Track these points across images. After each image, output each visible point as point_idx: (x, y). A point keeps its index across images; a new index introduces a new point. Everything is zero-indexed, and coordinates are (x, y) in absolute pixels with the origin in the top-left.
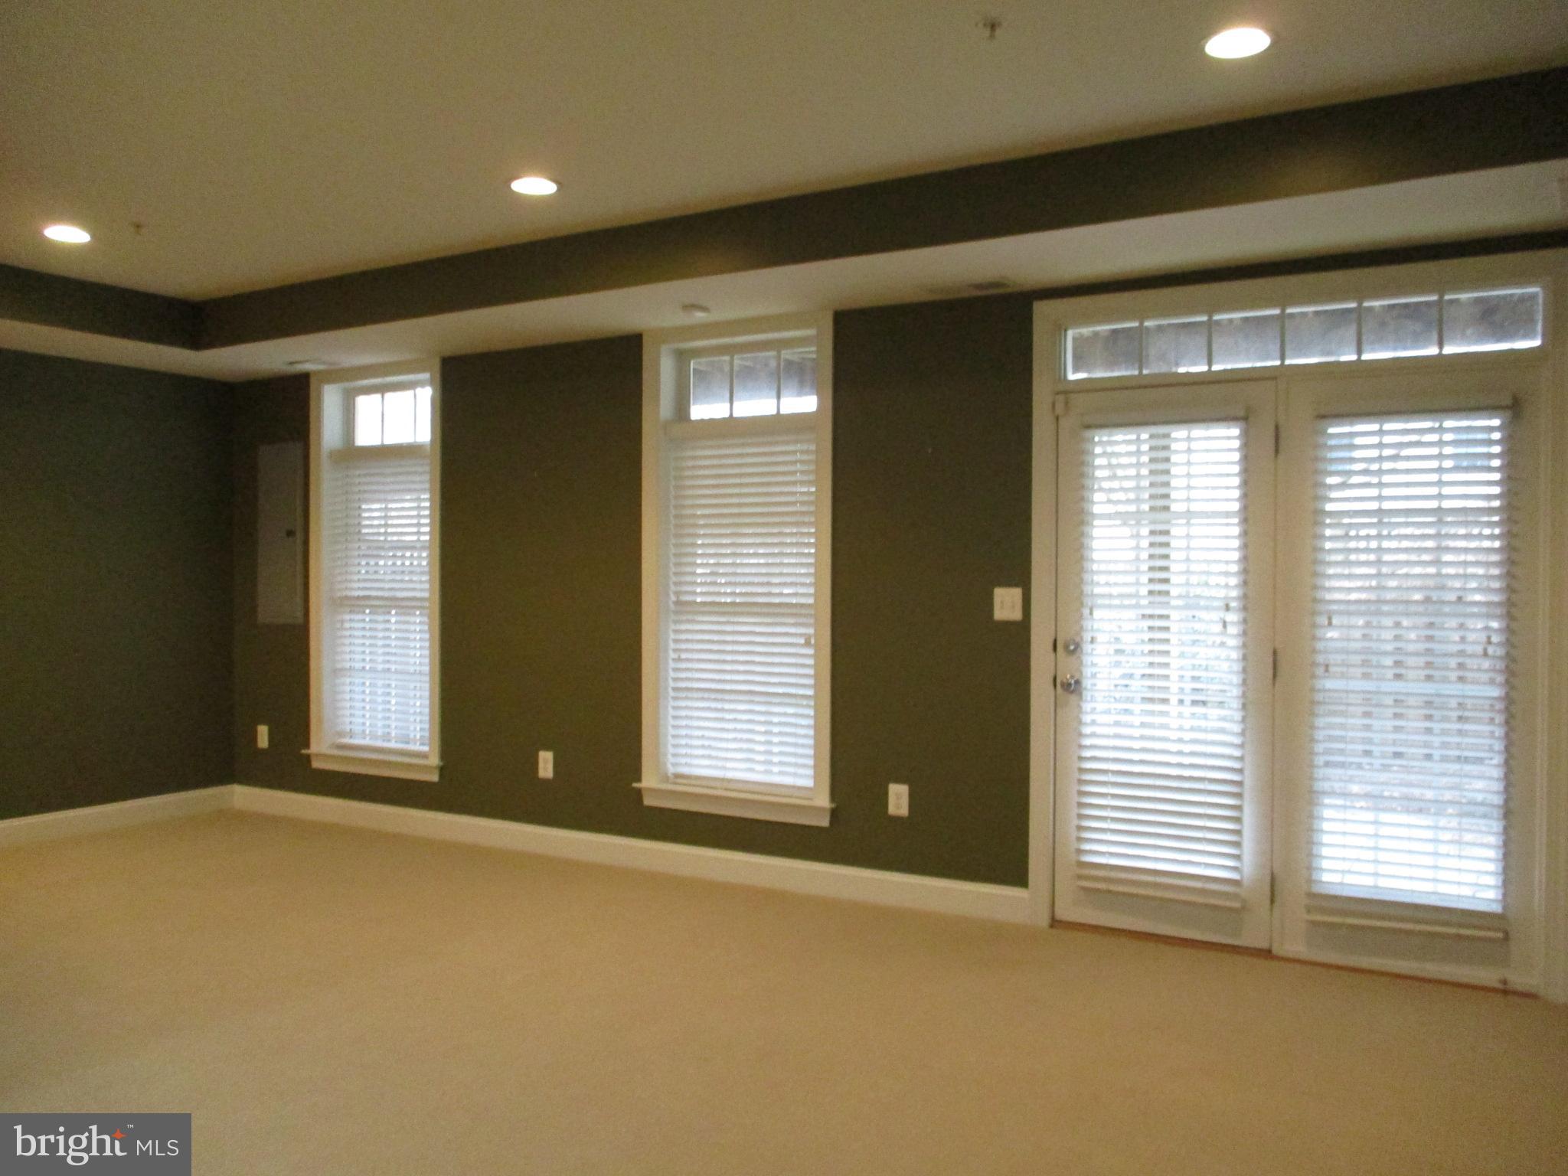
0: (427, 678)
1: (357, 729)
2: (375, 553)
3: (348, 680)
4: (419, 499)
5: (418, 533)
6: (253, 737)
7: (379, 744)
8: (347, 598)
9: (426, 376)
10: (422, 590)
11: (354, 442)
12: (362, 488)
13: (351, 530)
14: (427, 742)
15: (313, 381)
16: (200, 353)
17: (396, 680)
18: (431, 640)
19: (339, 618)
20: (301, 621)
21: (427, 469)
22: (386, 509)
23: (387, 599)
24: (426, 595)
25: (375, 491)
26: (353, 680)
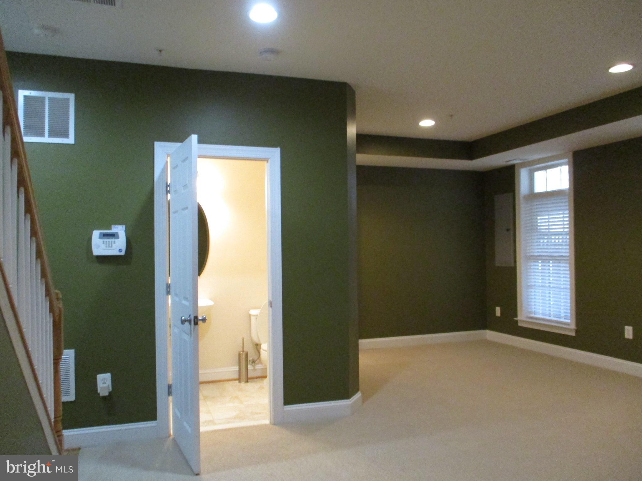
0: (569, 291)
1: (537, 310)
2: (543, 237)
3: (533, 290)
4: (564, 214)
5: (564, 228)
6: (494, 311)
7: (547, 318)
8: (532, 256)
9: (566, 160)
10: (566, 252)
11: (534, 191)
12: (538, 210)
13: (533, 227)
14: (569, 318)
15: (516, 167)
16: (472, 161)
17: (553, 291)
18: (570, 274)
19: (529, 264)
20: (513, 265)
21: (567, 200)
22: (548, 218)
23: (548, 256)
24: (568, 254)
25: (542, 211)
26: (535, 290)
